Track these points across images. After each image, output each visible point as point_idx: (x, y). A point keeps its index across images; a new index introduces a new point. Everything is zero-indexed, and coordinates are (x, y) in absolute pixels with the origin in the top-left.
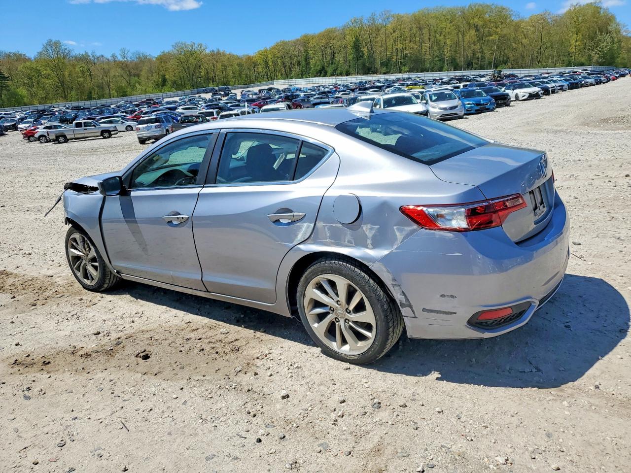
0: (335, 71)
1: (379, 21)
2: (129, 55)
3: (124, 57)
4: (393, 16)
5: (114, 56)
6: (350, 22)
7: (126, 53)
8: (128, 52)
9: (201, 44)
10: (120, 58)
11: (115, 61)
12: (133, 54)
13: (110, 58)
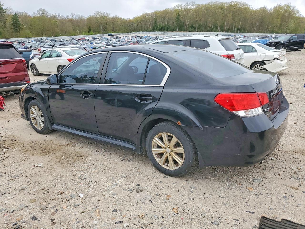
0: (168, 29)
1: (189, 7)
2: (75, 16)
3: (72, 17)
4: (196, 5)
5: (68, 16)
6: (176, 7)
7: (73, 15)
8: (74, 14)
9: (108, 13)
10: (70, 17)
11: (68, 19)
12: (77, 15)
13: (66, 17)
